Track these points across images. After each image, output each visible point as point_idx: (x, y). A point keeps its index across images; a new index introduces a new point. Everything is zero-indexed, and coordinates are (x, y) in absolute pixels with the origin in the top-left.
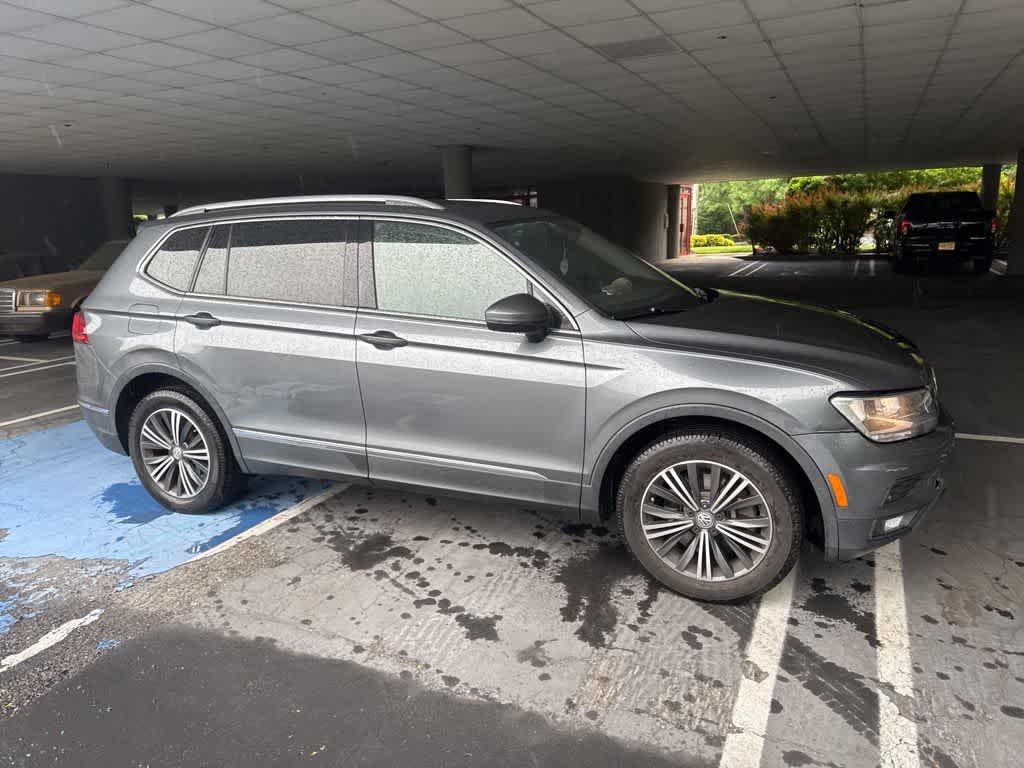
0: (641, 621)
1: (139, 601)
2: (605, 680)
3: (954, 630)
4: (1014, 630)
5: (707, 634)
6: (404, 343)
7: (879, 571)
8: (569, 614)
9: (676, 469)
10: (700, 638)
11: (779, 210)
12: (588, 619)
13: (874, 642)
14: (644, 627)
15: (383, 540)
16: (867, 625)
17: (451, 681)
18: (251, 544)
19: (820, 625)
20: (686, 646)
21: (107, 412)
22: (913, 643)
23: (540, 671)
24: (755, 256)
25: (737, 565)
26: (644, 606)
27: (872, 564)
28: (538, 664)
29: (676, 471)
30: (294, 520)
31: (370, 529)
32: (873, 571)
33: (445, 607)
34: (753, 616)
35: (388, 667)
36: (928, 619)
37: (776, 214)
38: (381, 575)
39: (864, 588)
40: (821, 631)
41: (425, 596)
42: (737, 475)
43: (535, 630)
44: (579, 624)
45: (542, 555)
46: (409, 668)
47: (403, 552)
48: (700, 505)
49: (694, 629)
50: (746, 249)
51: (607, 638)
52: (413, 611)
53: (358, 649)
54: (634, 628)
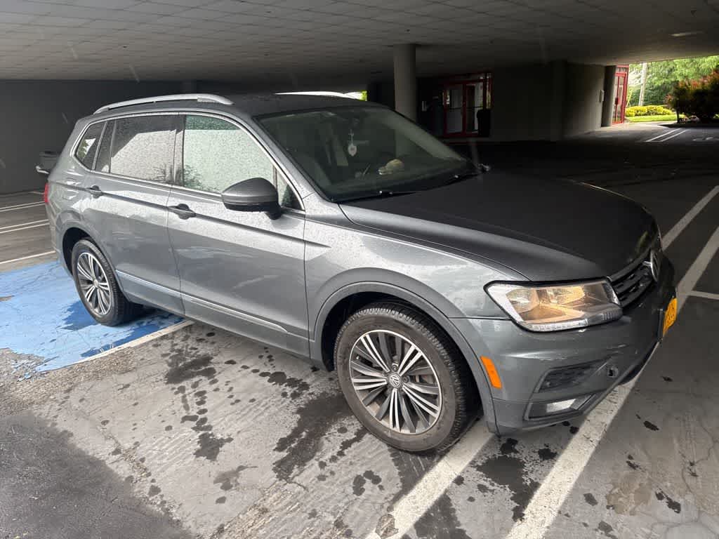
0: (333, 459)
1: (23, 391)
2: (265, 511)
3: (608, 516)
4: (670, 526)
5: (376, 480)
6: (194, 215)
7: (576, 439)
8: (282, 445)
9: (371, 335)
10: (368, 484)
11: (703, 84)
12: (293, 452)
13: (518, 515)
14: (332, 466)
15: (206, 360)
16: (523, 495)
17: (155, 490)
18: (122, 354)
19: (482, 488)
20: (350, 490)
21: (60, 251)
22: (557, 523)
23: (223, 494)
24: (680, 124)
25: (420, 423)
26: (346, 445)
27: (574, 430)
28: (226, 487)
29: (370, 336)
30: (163, 338)
31: (203, 350)
32: (569, 439)
33: (201, 424)
34: (428, 468)
35: (123, 469)
36: (590, 499)
37: (700, 88)
38: (182, 389)
39: (548, 455)
40: (478, 495)
41: (193, 412)
42: (414, 347)
43: (248, 456)
44: (284, 454)
45: (305, 386)
46: (136, 475)
47: (210, 373)
48: (391, 368)
49: (369, 474)
50: (672, 116)
51: (296, 470)
52: (176, 425)
53: (117, 452)
54: (322, 465)
